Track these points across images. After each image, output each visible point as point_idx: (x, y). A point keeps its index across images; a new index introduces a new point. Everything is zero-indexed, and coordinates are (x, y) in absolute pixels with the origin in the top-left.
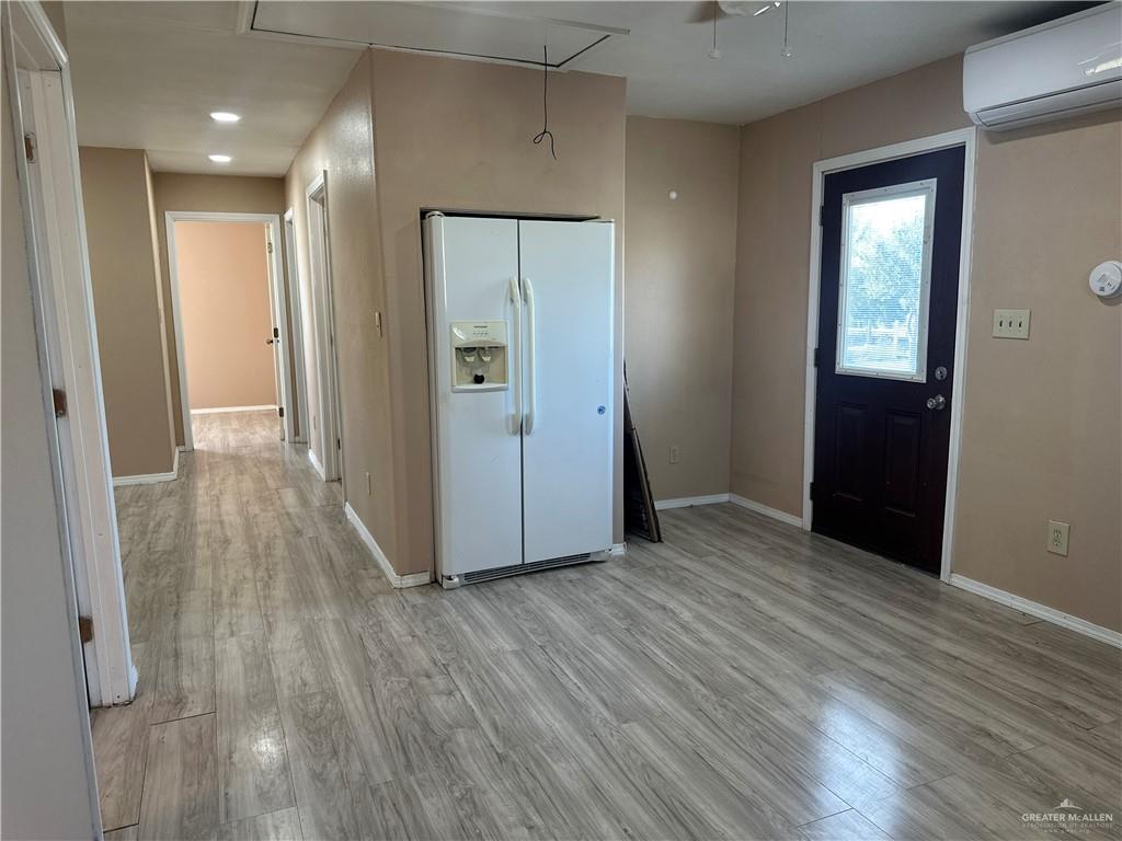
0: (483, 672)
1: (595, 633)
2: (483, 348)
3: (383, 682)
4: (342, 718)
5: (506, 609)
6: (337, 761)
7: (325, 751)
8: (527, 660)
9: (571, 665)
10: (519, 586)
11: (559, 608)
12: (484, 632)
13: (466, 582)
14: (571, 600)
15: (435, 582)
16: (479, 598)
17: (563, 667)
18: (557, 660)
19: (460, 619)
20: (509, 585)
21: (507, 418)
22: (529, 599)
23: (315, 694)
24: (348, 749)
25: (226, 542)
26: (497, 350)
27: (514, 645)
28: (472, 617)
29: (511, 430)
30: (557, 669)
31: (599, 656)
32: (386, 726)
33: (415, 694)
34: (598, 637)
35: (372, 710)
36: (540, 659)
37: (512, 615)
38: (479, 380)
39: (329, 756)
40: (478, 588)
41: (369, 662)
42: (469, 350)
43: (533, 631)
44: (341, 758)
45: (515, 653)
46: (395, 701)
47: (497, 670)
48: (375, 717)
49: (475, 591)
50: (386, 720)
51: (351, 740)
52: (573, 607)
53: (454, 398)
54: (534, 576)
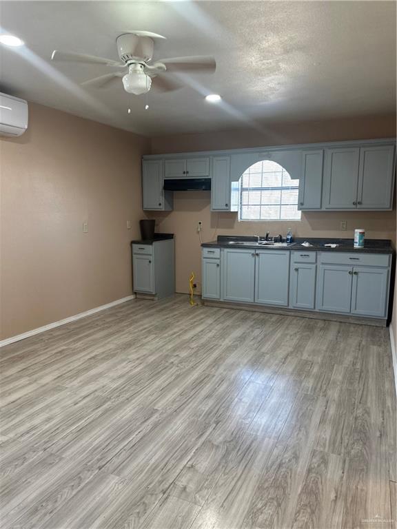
4: (260, 488)
6: (282, 460)
7: (284, 470)
24: (273, 464)
35: (240, 483)
39: (284, 465)
44: (279, 460)
48: (243, 476)
51: (267, 468)
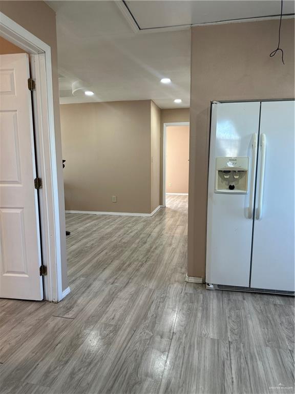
0: (188, 346)
1: (267, 346)
2: (235, 171)
3: (141, 331)
5: (227, 311)
8: (216, 348)
9: (238, 362)
10: (244, 299)
11: (257, 320)
12: (207, 321)
13: (218, 288)
14: (267, 317)
15: (204, 283)
16: (218, 300)
17: (233, 362)
18: (232, 356)
19: (201, 308)
20: (239, 297)
21: (245, 209)
22: (244, 308)
23: (112, 325)
25: (145, 243)
26: (242, 173)
27: (216, 335)
28: (207, 309)
29: (247, 215)
30: (229, 362)
31: (260, 363)
32: (121, 358)
33: (148, 344)
34: (269, 350)
36: (224, 350)
37: (228, 315)
38: (232, 188)
40: (222, 293)
41: (145, 317)
42: (227, 172)
43: (232, 331)
45: (213, 340)
46: (138, 344)
47: (196, 347)
49: (220, 294)
50: (124, 354)
52: (266, 322)
53: (216, 196)
54: (255, 295)
